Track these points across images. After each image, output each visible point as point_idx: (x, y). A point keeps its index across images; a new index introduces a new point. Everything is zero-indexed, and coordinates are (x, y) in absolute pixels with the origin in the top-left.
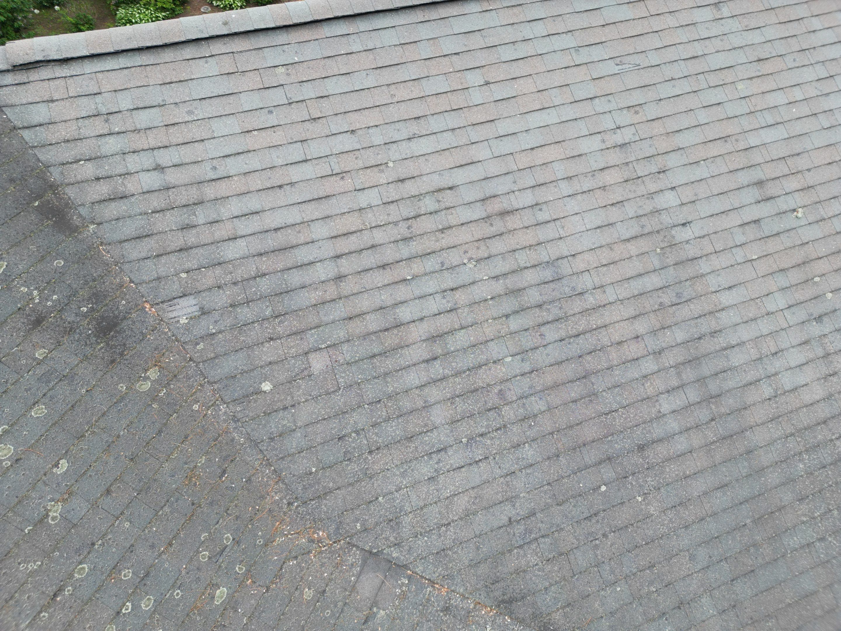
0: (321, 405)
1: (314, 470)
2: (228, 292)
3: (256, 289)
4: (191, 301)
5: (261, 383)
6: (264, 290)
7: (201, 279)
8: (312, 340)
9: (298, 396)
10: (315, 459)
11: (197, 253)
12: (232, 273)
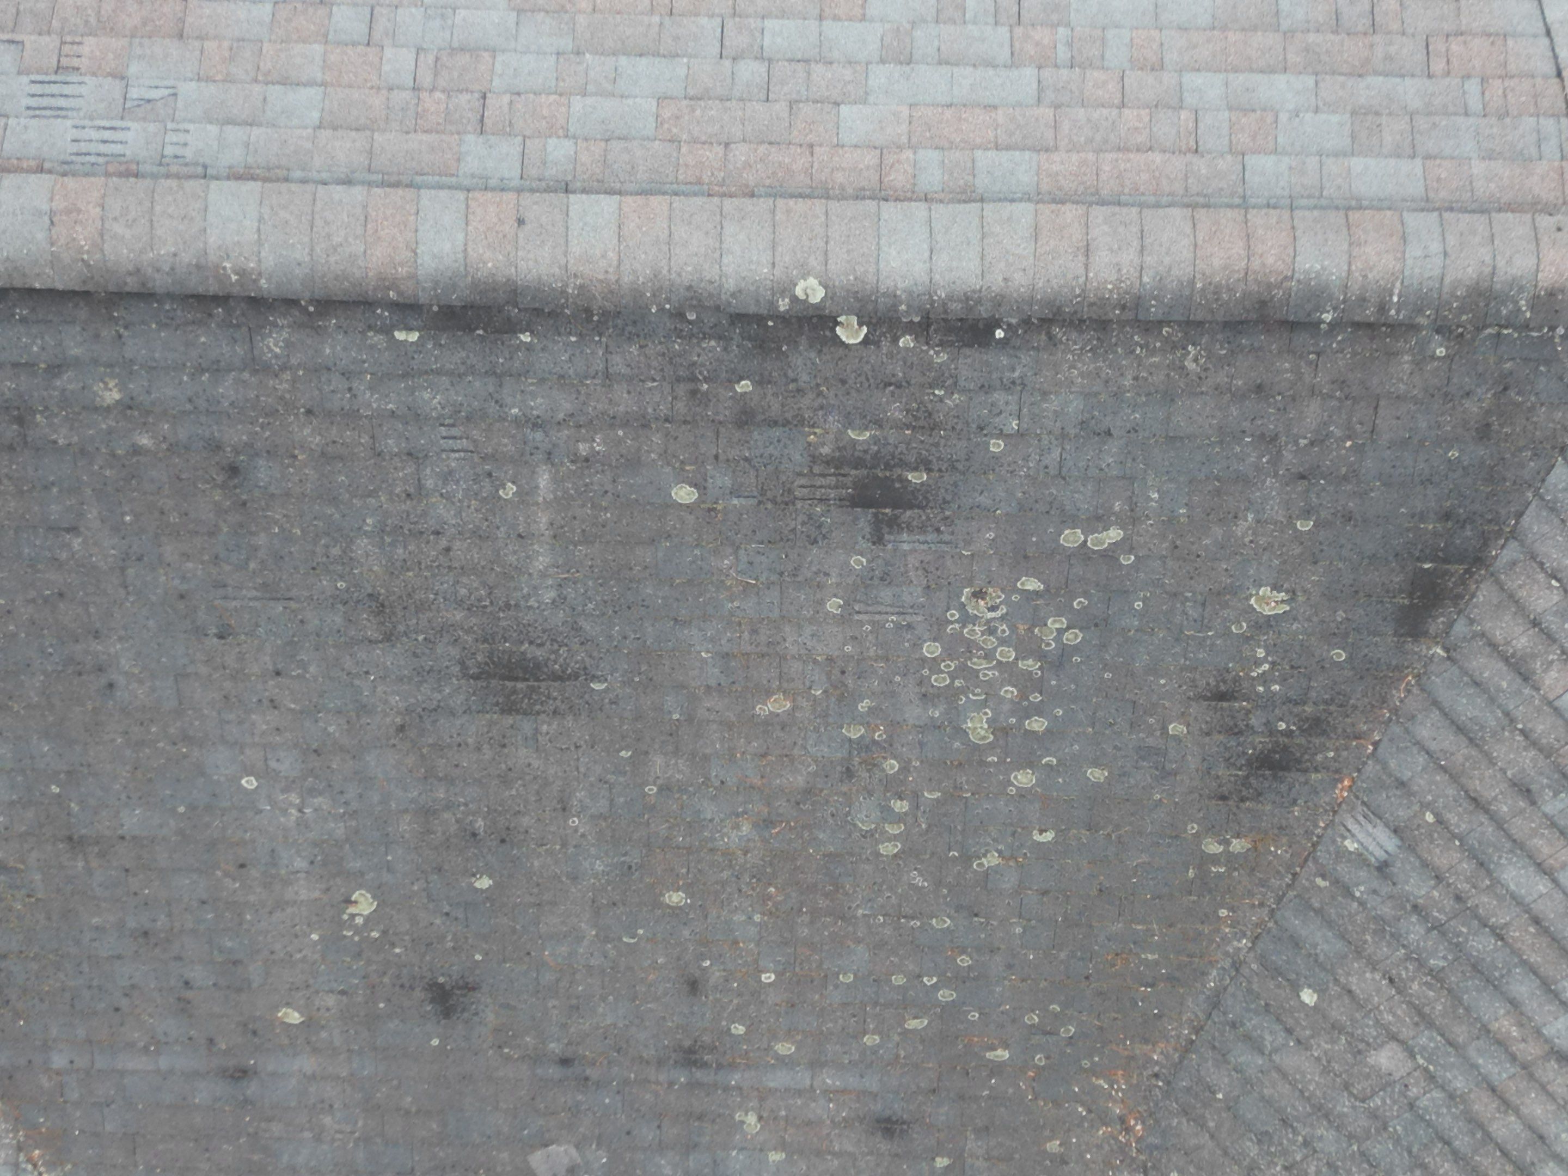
0: (1322, 1081)
1: (1220, 1096)
2: (1436, 894)
3: (1468, 933)
4: (1391, 844)
5: (1310, 987)
6: (1472, 946)
7: (1438, 845)
8: (1423, 1040)
9: (1319, 1045)
10: (1236, 1093)
11: (1482, 824)
12: (1475, 887)
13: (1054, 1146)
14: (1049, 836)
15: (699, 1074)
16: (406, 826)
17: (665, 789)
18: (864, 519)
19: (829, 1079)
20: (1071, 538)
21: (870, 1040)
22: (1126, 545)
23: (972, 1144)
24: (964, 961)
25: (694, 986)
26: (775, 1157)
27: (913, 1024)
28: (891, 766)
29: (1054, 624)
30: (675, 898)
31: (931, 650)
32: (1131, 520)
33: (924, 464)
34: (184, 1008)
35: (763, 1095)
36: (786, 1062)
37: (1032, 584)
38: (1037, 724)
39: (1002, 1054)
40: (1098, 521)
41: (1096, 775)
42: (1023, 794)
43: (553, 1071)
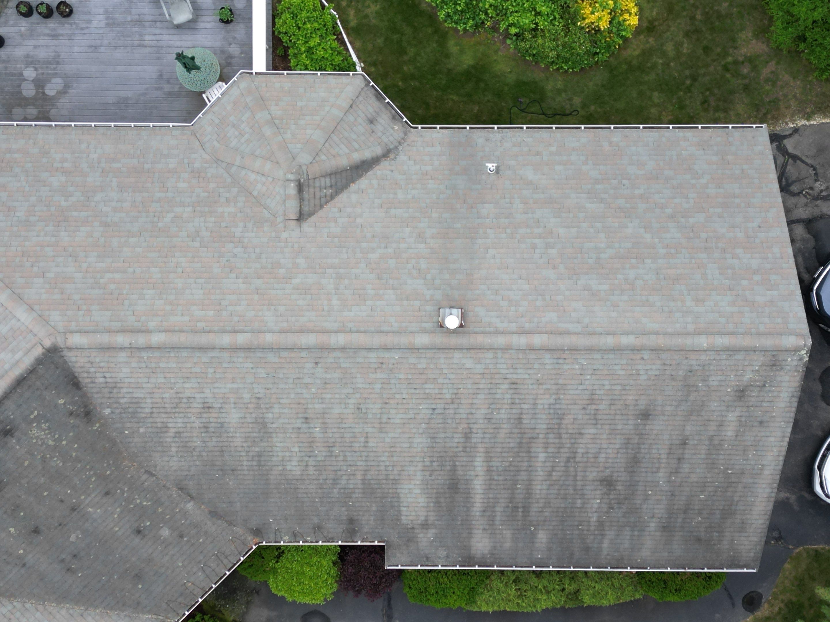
1: (136, 452)
3: (128, 410)
4: (109, 410)
5: (125, 431)
7: (113, 405)
9: (135, 436)
10: (137, 450)
11: (112, 399)
12: (121, 406)
13: (129, 476)
14: (76, 446)
15: (77, 510)
16: (5, 516)
17: (28, 483)
18: (8, 436)
19: (93, 495)
20: (32, 417)
21: (91, 486)
22: (38, 412)
23: (119, 485)
24: (88, 467)
25: (62, 501)
26: (98, 511)
27: (93, 479)
28: (48, 456)
29: (43, 425)
30: (45, 494)
31: (34, 441)
32: (36, 409)
33: (7, 426)
34: (8, 563)
35: (88, 505)
36: (86, 498)
37: (35, 425)
38: (57, 436)
39: (108, 472)
40: (32, 413)
41: (71, 434)
42: (67, 444)
43: (60, 527)
